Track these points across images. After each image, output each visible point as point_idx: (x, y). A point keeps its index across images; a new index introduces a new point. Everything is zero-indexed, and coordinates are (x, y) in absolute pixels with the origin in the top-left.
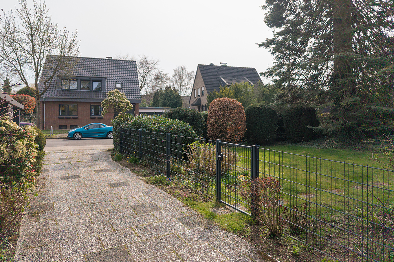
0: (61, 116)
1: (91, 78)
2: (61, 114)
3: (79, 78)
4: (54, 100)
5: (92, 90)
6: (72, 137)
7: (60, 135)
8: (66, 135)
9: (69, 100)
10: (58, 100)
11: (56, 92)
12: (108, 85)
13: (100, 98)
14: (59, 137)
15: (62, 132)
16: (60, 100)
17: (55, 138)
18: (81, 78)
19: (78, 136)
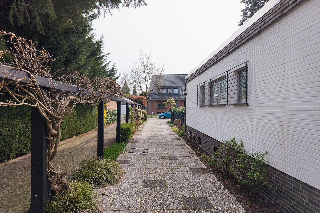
2: (158, 106)
3: (166, 87)
4: (155, 99)
5: (173, 93)
6: (160, 117)
7: (156, 117)
8: (158, 117)
9: (161, 99)
11: (156, 95)
13: (177, 98)
16: (158, 99)
19: (163, 117)
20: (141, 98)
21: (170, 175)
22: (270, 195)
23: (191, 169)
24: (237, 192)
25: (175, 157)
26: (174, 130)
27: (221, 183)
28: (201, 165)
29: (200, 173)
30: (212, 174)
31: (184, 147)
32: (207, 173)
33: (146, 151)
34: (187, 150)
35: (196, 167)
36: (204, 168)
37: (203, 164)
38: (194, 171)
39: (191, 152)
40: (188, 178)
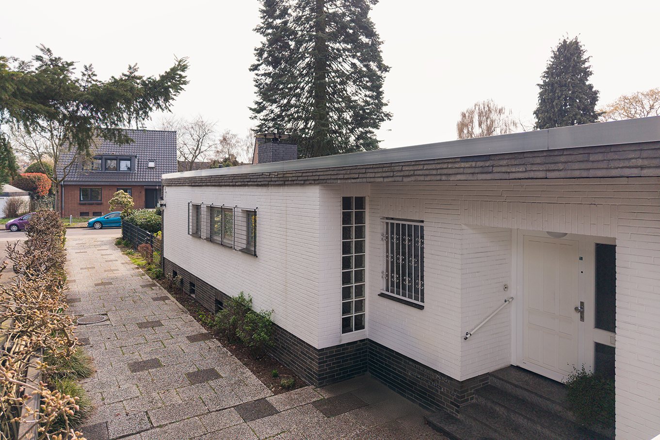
0: (82, 201)
1: (118, 157)
2: (82, 199)
3: (104, 157)
4: (74, 183)
5: (119, 170)
6: (92, 226)
7: (80, 225)
8: (86, 224)
9: (91, 184)
10: (79, 184)
11: (76, 174)
12: (138, 164)
13: (128, 180)
14: (79, 226)
15: (83, 220)
16: (81, 183)
17: (75, 228)
18: (105, 157)
19: (98, 226)
20: (35, 177)
21: (161, 351)
22: (275, 352)
23: (187, 337)
24: (244, 356)
25: (159, 321)
26: (139, 265)
27: (227, 349)
28: (198, 328)
29: (200, 340)
30: (215, 340)
31: (166, 301)
32: (209, 339)
33: (105, 317)
34: (175, 307)
35: (193, 334)
36: (203, 332)
37: (201, 327)
38: (192, 339)
39: (180, 308)
40: (186, 351)
